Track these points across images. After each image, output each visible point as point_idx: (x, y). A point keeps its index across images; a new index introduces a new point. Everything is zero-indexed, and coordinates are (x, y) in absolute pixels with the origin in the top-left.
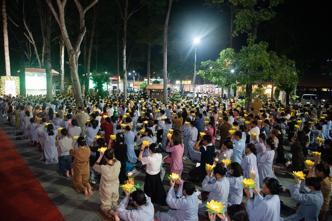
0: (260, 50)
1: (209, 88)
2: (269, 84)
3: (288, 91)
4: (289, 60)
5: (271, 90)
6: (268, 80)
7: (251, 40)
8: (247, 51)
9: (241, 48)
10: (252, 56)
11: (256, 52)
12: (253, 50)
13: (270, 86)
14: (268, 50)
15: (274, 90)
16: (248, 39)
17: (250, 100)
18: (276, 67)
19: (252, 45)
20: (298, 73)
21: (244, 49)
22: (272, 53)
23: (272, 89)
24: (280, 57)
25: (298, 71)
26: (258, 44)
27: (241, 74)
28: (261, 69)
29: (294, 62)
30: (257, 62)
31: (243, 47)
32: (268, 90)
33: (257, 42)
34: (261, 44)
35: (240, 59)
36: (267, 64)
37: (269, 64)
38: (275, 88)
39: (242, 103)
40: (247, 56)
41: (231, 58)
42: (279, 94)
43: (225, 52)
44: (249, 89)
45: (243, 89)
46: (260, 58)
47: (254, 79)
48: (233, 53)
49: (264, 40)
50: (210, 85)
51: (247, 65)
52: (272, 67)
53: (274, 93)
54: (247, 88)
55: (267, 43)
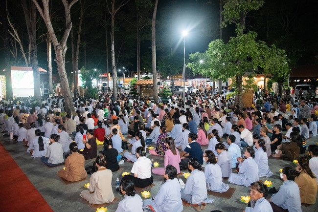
0: (249, 40)
1: (200, 82)
2: (261, 76)
3: (281, 81)
4: (279, 49)
5: (263, 82)
6: (260, 72)
7: (239, 29)
8: (236, 42)
9: (230, 39)
10: (240, 47)
11: (244, 42)
12: (241, 40)
13: (262, 78)
14: (257, 40)
15: (266, 82)
16: (236, 29)
17: (240, 91)
18: (265, 57)
19: (240, 35)
20: (288, 62)
21: (232, 39)
22: (261, 43)
24: (269, 47)
25: (289, 60)
26: (246, 34)
27: (230, 65)
28: (249, 59)
29: (284, 51)
30: (245, 51)
31: (231, 37)
32: (260, 82)
33: (245, 32)
34: (250, 33)
35: (229, 50)
36: (255, 53)
37: (258, 53)
38: (267, 80)
39: (233, 95)
40: (236, 47)
41: (220, 49)
42: (271, 86)
43: (214, 44)
44: (238, 82)
45: (233, 80)
46: (249, 48)
47: (244, 71)
48: (222, 44)
49: (252, 30)
50: (202, 80)
51: (236, 56)
52: (262, 56)
53: (266, 85)
54: (237, 79)
55: (256, 33)
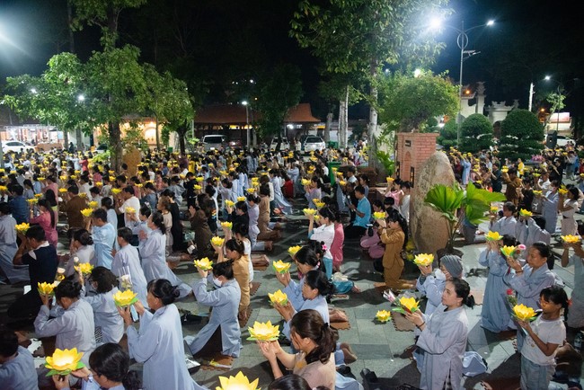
0: (127, 61)
1: (36, 131)
2: (149, 121)
3: (182, 131)
4: (177, 80)
5: (155, 131)
6: (148, 114)
7: (108, 39)
8: (103, 60)
9: (92, 55)
10: (112, 71)
11: (119, 63)
12: (113, 59)
13: (153, 124)
14: (141, 61)
15: (160, 131)
16: (102, 38)
17: (118, 151)
18: (157, 91)
19: (111, 50)
20: (191, 101)
21: (96, 55)
22: (148, 67)
23: (157, 129)
24: (161, 73)
25: (193, 98)
26: (121, 48)
27: (96, 103)
28: (130, 94)
29: (184, 84)
30: (122, 81)
31: (94, 52)
32: (150, 131)
33: (119, 44)
34: (127, 48)
35: (91, 75)
36: (140, 85)
37: (144, 85)
38: (161, 127)
39: (106, 158)
40: (103, 70)
41: (72, 72)
42: (168, 138)
43: (60, 61)
44: (114, 131)
45: (104, 132)
46: (128, 75)
47: (120, 113)
48: (75, 62)
49: (132, 43)
50: (38, 127)
51: (105, 87)
52: (151, 90)
53: (160, 135)
54: (110, 129)
55: (137, 49)
